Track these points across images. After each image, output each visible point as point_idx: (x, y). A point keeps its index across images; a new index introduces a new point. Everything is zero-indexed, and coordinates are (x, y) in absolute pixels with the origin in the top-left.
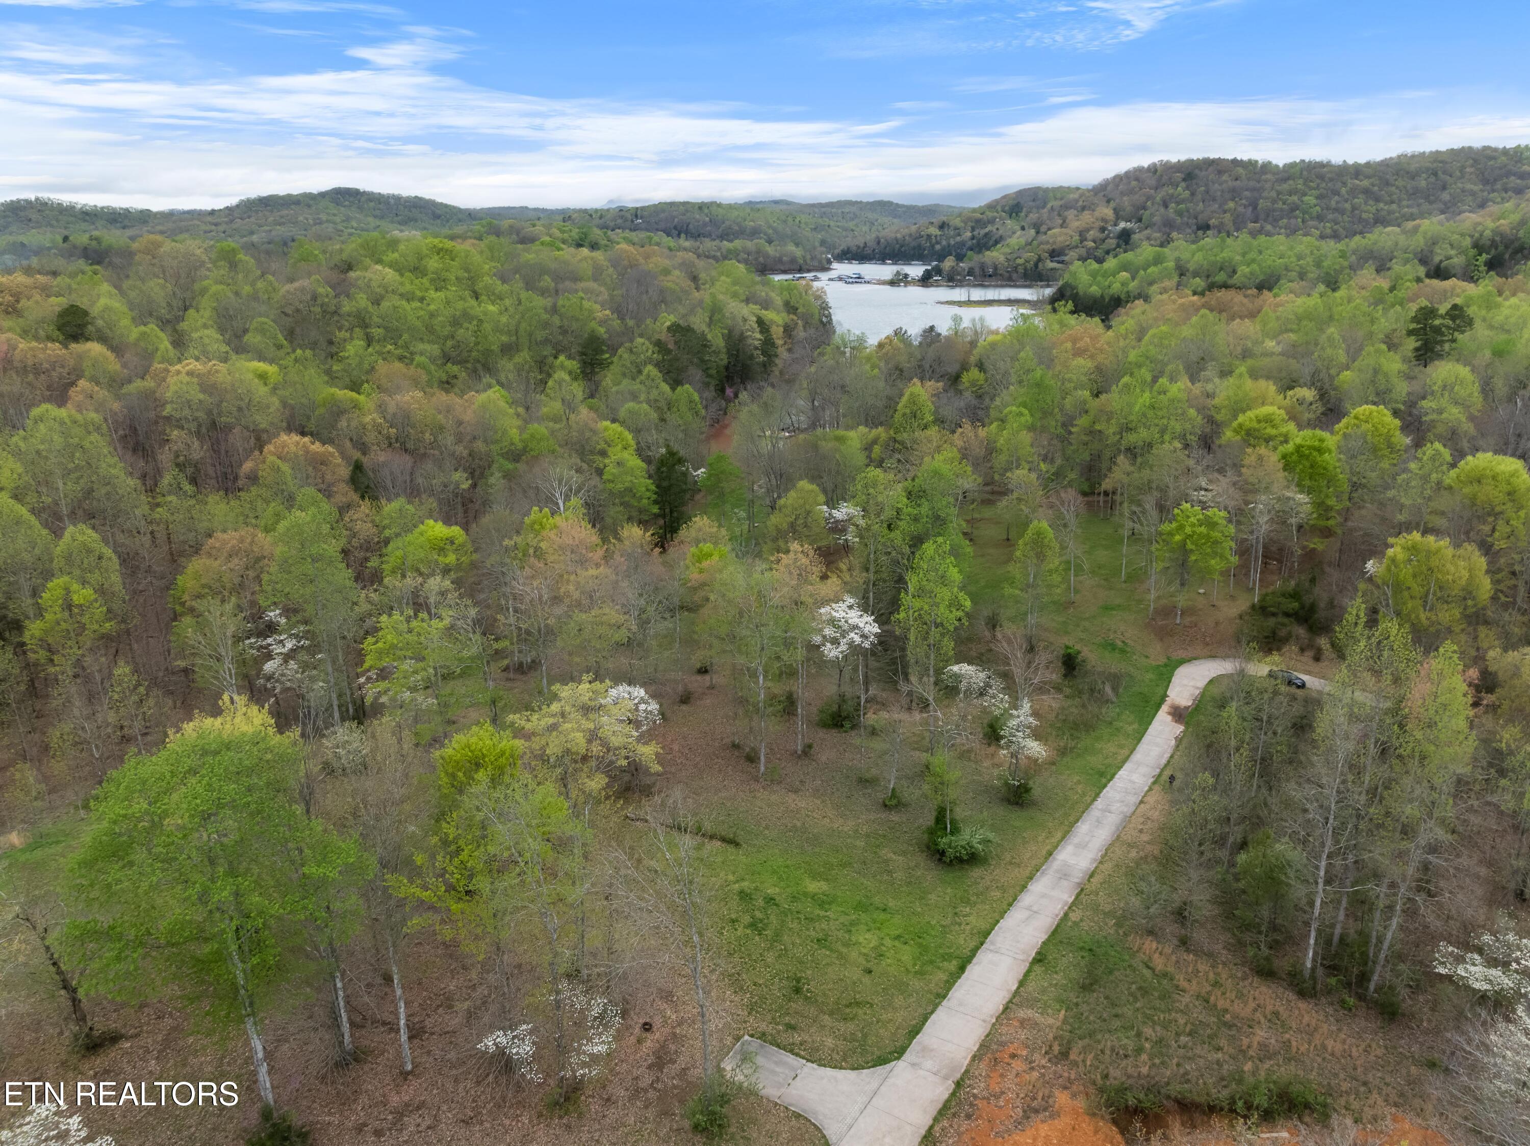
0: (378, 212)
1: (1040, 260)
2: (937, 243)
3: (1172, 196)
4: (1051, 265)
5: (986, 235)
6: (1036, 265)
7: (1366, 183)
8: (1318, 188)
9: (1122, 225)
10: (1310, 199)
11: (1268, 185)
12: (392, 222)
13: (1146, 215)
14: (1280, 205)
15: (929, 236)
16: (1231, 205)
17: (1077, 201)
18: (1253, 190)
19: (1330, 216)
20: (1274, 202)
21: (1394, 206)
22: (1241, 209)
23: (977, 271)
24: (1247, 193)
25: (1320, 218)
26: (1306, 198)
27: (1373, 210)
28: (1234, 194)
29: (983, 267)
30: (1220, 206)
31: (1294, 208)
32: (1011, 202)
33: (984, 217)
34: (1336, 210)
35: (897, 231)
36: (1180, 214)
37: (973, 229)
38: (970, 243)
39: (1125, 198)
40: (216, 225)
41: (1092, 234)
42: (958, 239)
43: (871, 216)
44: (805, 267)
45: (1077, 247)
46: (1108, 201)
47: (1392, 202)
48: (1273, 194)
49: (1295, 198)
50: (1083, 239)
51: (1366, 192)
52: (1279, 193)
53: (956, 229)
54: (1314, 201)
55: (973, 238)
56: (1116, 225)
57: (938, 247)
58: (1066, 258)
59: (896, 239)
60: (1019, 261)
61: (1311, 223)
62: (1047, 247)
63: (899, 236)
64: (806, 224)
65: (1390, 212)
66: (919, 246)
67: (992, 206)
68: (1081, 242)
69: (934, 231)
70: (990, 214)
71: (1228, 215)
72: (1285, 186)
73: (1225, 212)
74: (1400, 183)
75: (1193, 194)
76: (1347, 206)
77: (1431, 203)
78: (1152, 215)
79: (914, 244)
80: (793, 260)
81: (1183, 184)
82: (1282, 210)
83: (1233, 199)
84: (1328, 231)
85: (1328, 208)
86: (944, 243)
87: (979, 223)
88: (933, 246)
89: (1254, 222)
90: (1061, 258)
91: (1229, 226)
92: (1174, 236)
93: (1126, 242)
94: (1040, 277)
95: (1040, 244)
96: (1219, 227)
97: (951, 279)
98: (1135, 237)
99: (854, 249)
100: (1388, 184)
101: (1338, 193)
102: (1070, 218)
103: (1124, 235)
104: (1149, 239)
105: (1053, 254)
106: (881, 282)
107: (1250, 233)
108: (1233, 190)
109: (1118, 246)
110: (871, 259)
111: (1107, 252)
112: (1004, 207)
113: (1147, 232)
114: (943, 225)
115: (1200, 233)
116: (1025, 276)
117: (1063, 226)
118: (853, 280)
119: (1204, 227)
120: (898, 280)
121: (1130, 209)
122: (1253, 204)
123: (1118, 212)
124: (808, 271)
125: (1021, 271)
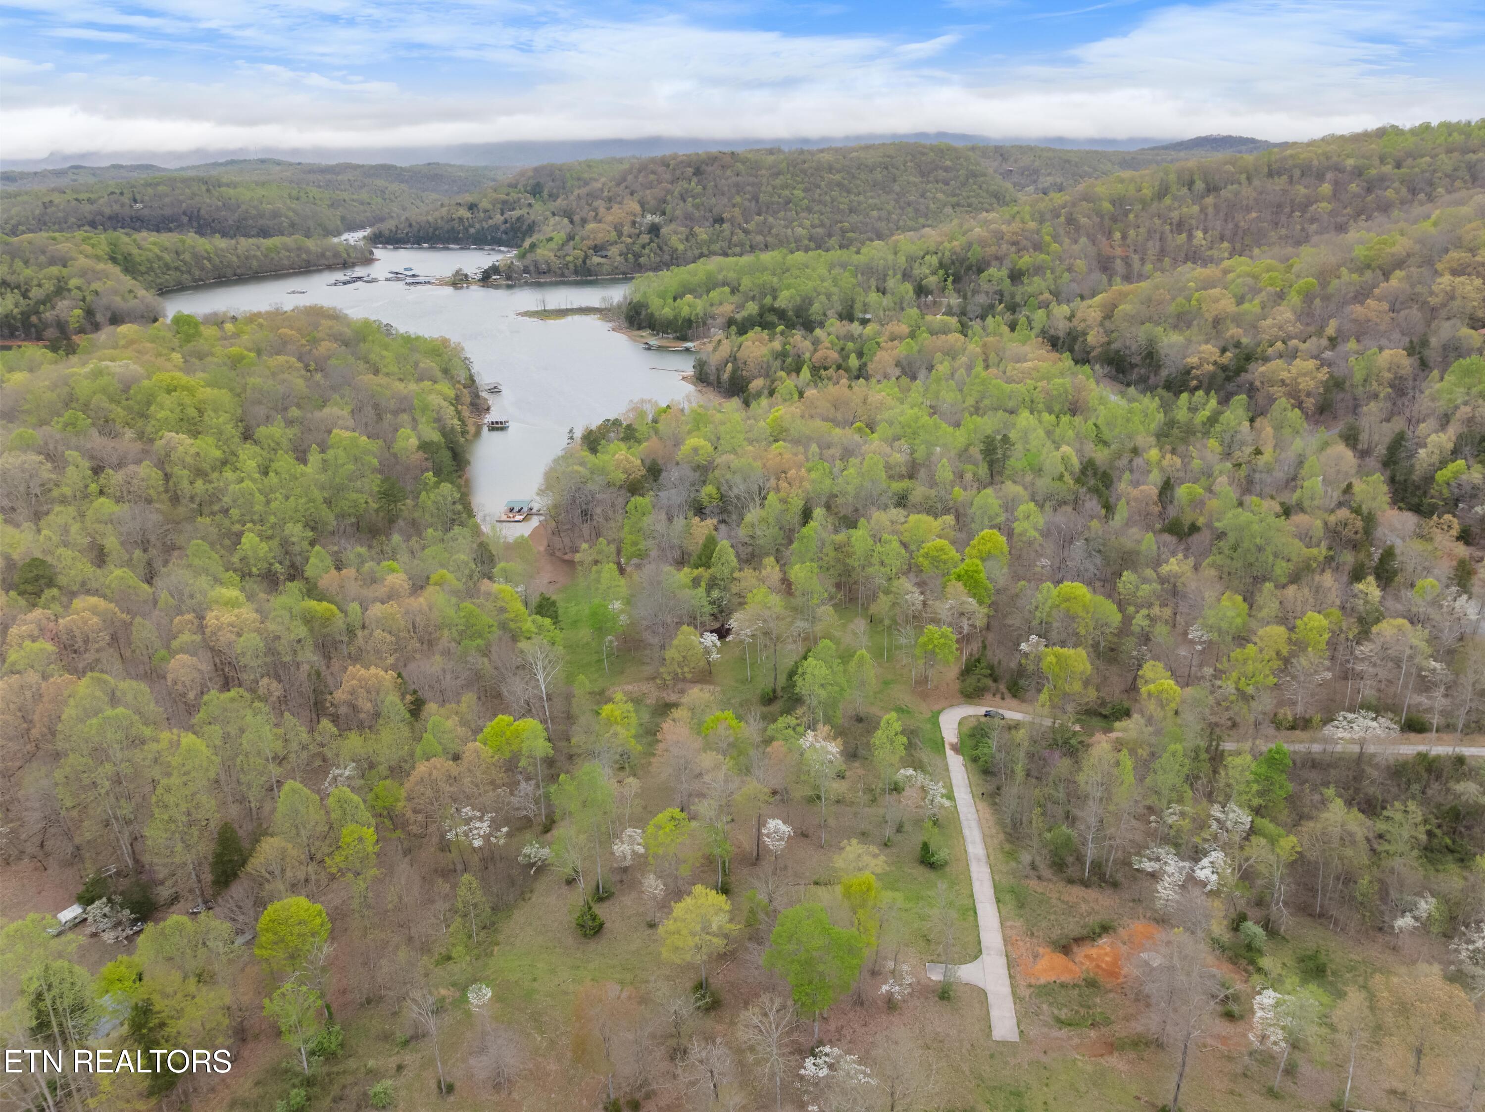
1: (586, 257)
2: (471, 226)
3: (687, 191)
4: (596, 260)
5: (518, 219)
6: (584, 262)
7: (838, 177)
8: (802, 182)
9: (649, 218)
10: (799, 193)
11: (764, 180)
13: (669, 209)
14: (776, 199)
15: (461, 219)
16: (738, 199)
17: (602, 190)
18: (753, 185)
19: (816, 208)
20: (771, 196)
21: (861, 198)
22: (747, 203)
23: (532, 268)
24: (749, 188)
25: (809, 210)
26: (795, 192)
27: (846, 200)
28: (739, 188)
29: (536, 264)
30: (730, 199)
31: (788, 202)
32: (531, 181)
33: (509, 198)
34: (820, 202)
35: (428, 213)
36: (696, 206)
37: (503, 212)
38: (503, 227)
39: (648, 192)
41: (626, 229)
42: (491, 222)
43: (380, 183)
44: (350, 260)
45: (616, 243)
46: (632, 194)
47: (859, 194)
48: (770, 189)
49: (787, 192)
50: (620, 234)
51: (839, 185)
52: (774, 188)
53: (486, 211)
54: (802, 195)
55: (506, 222)
56: (643, 216)
57: (472, 230)
58: (609, 253)
59: (428, 222)
60: (569, 258)
61: (803, 215)
62: (590, 243)
63: (430, 219)
65: (859, 203)
66: (453, 228)
67: (513, 186)
68: (619, 237)
69: (464, 213)
70: (514, 195)
71: (737, 209)
72: (778, 182)
73: (734, 206)
74: (863, 176)
75: (704, 189)
76: (828, 198)
77: (888, 193)
78: (674, 209)
79: (446, 227)
80: (336, 254)
81: (695, 179)
82: (778, 203)
83: (738, 193)
84: (817, 222)
85: (813, 201)
86: (477, 226)
87: (506, 206)
88: (466, 229)
89: (759, 214)
90: (604, 253)
91: (740, 219)
92: (697, 229)
93: (657, 236)
94: (589, 273)
95: (583, 239)
96: (732, 221)
97: (509, 278)
98: (664, 231)
99: (387, 233)
100: (854, 177)
101: (819, 187)
102: (602, 210)
103: (654, 230)
104: (676, 233)
105: (597, 249)
106: (442, 283)
107: (757, 225)
108: (737, 185)
109: (652, 241)
110: (405, 243)
111: (644, 247)
112: (525, 186)
113: (673, 226)
114: (472, 207)
115: (717, 226)
116: (576, 272)
117: (597, 219)
118: (409, 280)
119: (720, 220)
120: (459, 281)
121: (653, 203)
122: (755, 198)
123: (642, 204)
124: (354, 265)
125: (571, 267)
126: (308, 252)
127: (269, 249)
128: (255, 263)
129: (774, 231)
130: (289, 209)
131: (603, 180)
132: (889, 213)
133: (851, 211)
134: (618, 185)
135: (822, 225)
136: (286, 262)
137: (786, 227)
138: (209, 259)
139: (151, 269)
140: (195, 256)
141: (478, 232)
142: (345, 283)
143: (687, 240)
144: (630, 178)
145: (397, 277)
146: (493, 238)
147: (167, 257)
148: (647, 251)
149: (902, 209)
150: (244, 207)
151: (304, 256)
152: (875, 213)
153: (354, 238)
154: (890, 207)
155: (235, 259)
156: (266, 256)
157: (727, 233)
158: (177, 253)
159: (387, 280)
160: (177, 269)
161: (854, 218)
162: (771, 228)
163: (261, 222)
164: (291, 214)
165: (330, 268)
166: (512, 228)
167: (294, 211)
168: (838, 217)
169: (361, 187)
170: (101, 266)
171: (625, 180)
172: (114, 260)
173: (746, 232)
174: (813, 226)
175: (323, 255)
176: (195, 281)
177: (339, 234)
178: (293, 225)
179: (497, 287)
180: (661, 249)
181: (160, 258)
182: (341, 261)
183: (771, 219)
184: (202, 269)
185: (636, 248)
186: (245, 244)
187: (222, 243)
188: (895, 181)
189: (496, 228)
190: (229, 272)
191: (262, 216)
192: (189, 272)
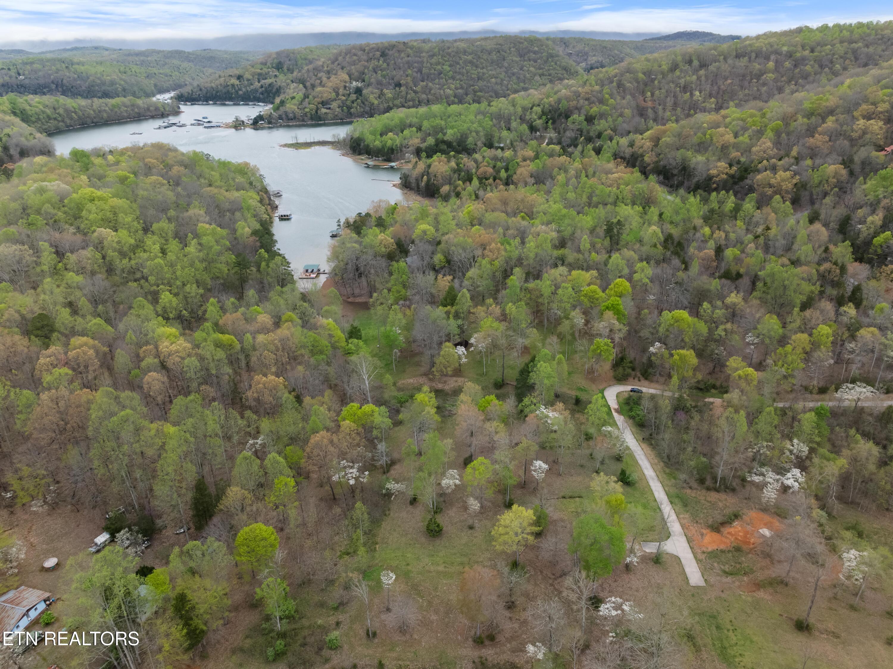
1: (317, 109)
2: (240, 89)
3: (377, 66)
4: (324, 110)
5: (270, 85)
6: (317, 112)
7: (470, 57)
8: (448, 61)
9: (354, 84)
10: (446, 68)
11: (425, 60)
13: (367, 78)
14: (433, 71)
15: (233, 85)
16: (410, 72)
17: (323, 66)
18: (418, 62)
19: (458, 77)
20: (430, 69)
21: (485, 70)
22: (415, 74)
23: (284, 116)
24: (416, 65)
25: (453, 78)
26: (444, 67)
27: (476, 72)
28: (410, 65)
29: (286, 113)
30: (404, 72)
31: (440, 73)
32: (275, 60)
33: (262, 71)
34: (460, 73)
35: (211, 82)
36: (384, 76)
37: (259, 80)
38: (260, 90)
39: (353, 67)
41: (341, 91)
42: (252, 87)
43: (176, 62)
44: (166, 112)
45: (335, 100)
46: (342, 69)
47: (483, 68)
48: (429, 65)
49: (439, 67)
50: (337, 94)
51: (471, 62)
52: (431, 64)
53: (248, 80)
54: (449, 69)
55: (262, 87)
56: (351, 83)
57: (240, 93)
58: (332, 106)
59: (212, 88)
60: (306, 110)
61: (450, 81)
62: (319, 100)
63: (213, 85)
64: (140, 73)
65: (484, 74)
66: (228, 91)
67: (265, 64)
68: (337, 96)
69: (235, 81)
70: (265, 70)
71: (409, 78)
72: (434, 60)
73: (407, 76)
75: (388, 65)
76: (464, 71)
77: (501, 68)
78: (370, 78)
79: (224, 90)
80: (157, 109)
81: (382, 59)
82: (434, 74)
83: (409, 68)
84: (458, 85)
85: (456, 72)
86: (244, 90)
87: (261, 76)
88: (237, 92)
89: (423, 81)
90: (328, 106)
91: (411, 84)
92: (385, 91)
93: (361, 95)
94: (320, 119)
95: (314, 97)
96: (406, 85)
97: (270, 123)
98: (365, 92)
99: (186, 94)
100: (479, 57)
101: (458, 63)
102: (324, 79)
103: (358, 91)
104: (372, 93)
105: (324, 103)
106: (228, 126)
107: (422, 88)
108: (408, 62)
109: (358, 98)
110: (198, 101)
111: (353, 102)
112: (272, 64)
113: (370, 89)
114: (239, 77)
115: (397, 89)
116: (312, 119)
117: (321, 84)
118: (207, 125)
119: (399, 85)
120: (238, 125)
121: (356, 74)
122: (420, 71)
123: (350, 75)
124: (168, 115)
125: (309, 116)
126: (138, 107)
127: (113, 106)
128: (105, 115)
129: (432, 92)
130: (121, 79)
131: (323, 60)
132: (502, 80)
133: (479, 79)
134: (333, 63)
135: (462, 88)
136: (125, 114)
137: (440, 89)
138: (75, 113)
139: (39, 119)
140: (66, 110)
141: (244, 93)
142: (165, 128)
143: (379, 97)
144: (340, 58)
145: (199, 123)
146: (254, 97)
147: (48, 111)
148: (355, 105)
149: (510, 77)
150: (91, 78)
151: (136, 110)
152: (493, 80)
153: (165, 98)
154: (502, 76)
155: (92, 112)
156: (112, 110)
157: (404, 93)
158: (54, 109)
159: (192, 125)
160: (55, 119)
161: (481, 83)
162: (431, 90)
163: (103, 88)
164: (123, 83)
165: (153, 117)
166: (266, 91)
167: (124, 81)
168: (471, 82)
169: (164, 65)
171: (337, 59)
172: (14, 113)
173: (415, 92)
174: (456, 88)
175: (148, 109)
176: (67, 127)
177: (154, 96)
178: (124, 90)
179: (263, 128)
180: (363, 103)
181: (43, 112)
182: (160, 113)
183: (430, 84)
184: (71, 119)
185: (348, 103)
186: (97, 102)
187: (83, 102)
188: (504, 60)
189: (256, 90)
190: (89, 121)
191: (104, 83)
192: (63, 121)
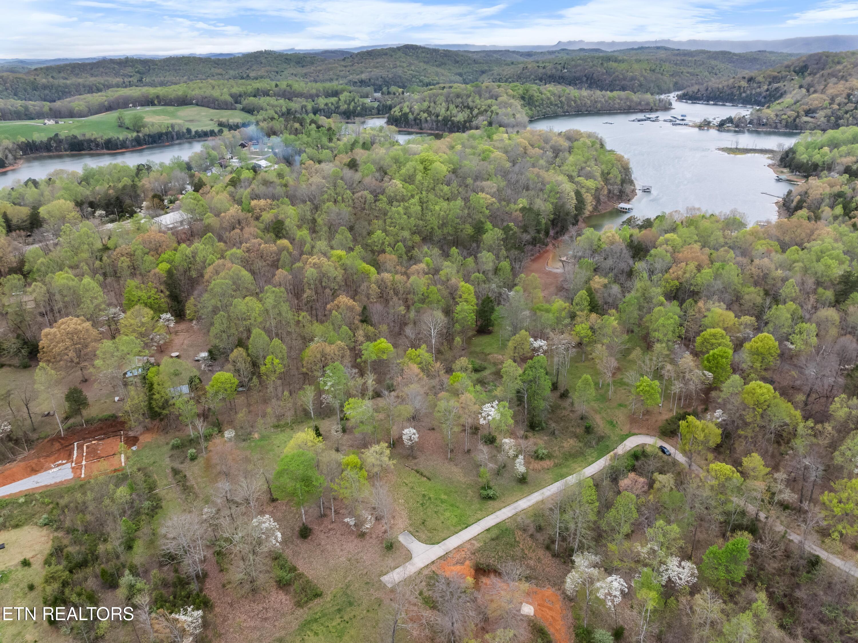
0: (426, 59)
1: (798, 116)
2: (744, 92)
4: (805, 119)
5: (776, 89)
6: (795, 120)
12: (433, 65)
15: (740, 87)
23: (756, 121)
29: (760, 118)
32: (802, 64)
33: (780, 75)
35: (720, 83)
37: (770, 83)
38: (764, 94)
40: (345, 67)
41: (839, 99)
42: (758, 90)
44: (654, 108)
45: (826, 108)
53: (759, 83)
55: (768, 90)
57: (744, 95)
58: (817, 115)
59: (718, 88)
60: (784, 117)
62: (806, 107)
63: (720, 86)
64: (667, 72)
66: (732, 93)
67: (787, 67)
68: (831, 104)
69: (744, 84)
70: (784, 73)
79: (729, 92)
80: (648, 104)
87: (774, 80)
88: (741, 94)
90: (813, 115)
94: (796, 127)
95: (803, 105)
97: (737, 126)
99: (691, 93)
105: (809, 112)
106: (695, 126)
110: (700, 100)
111: (847, 112)
112: (795, 67)
114: (751, 80)
116: (786, 126)
117: (823, 90)
118: (678, 122)
120: (705, 125)
124: (657, 110)
125: (784, 122)
126: (631, 101)
127: (610, 98)
128: (599, 105)
130: (642, 76)
136: (617, 106)
138: (575, 102)
139: (542, 104)
140: (568, 99)
141: (747, 96)
142: (639, 121)
145: (673, 119)
146: (755, 100)
147: (552, 98)
148: (849, 116)
150: (617, 74)
151: (628, 103)
155: (589, 102)
156: (606, 101)
158: (560, 97)
159: (665, 121)
160: (556, 105)
163: (623, 82)
164: (642, 79)
165: (640, 111)
166: (770, 95)
167: (645, 78)
169: (700, 65)
170: (512, 101)
172: (523, 98)
176: (564, 112)
178: (641, 85)
181: (549, 99)
182: (651, 108)
184: (570, 106)
185: (840, 113)
186: (598, 94)
189: (760, 94)
190: (584, 109)
191: (625, 79)
192: (562, 107)
